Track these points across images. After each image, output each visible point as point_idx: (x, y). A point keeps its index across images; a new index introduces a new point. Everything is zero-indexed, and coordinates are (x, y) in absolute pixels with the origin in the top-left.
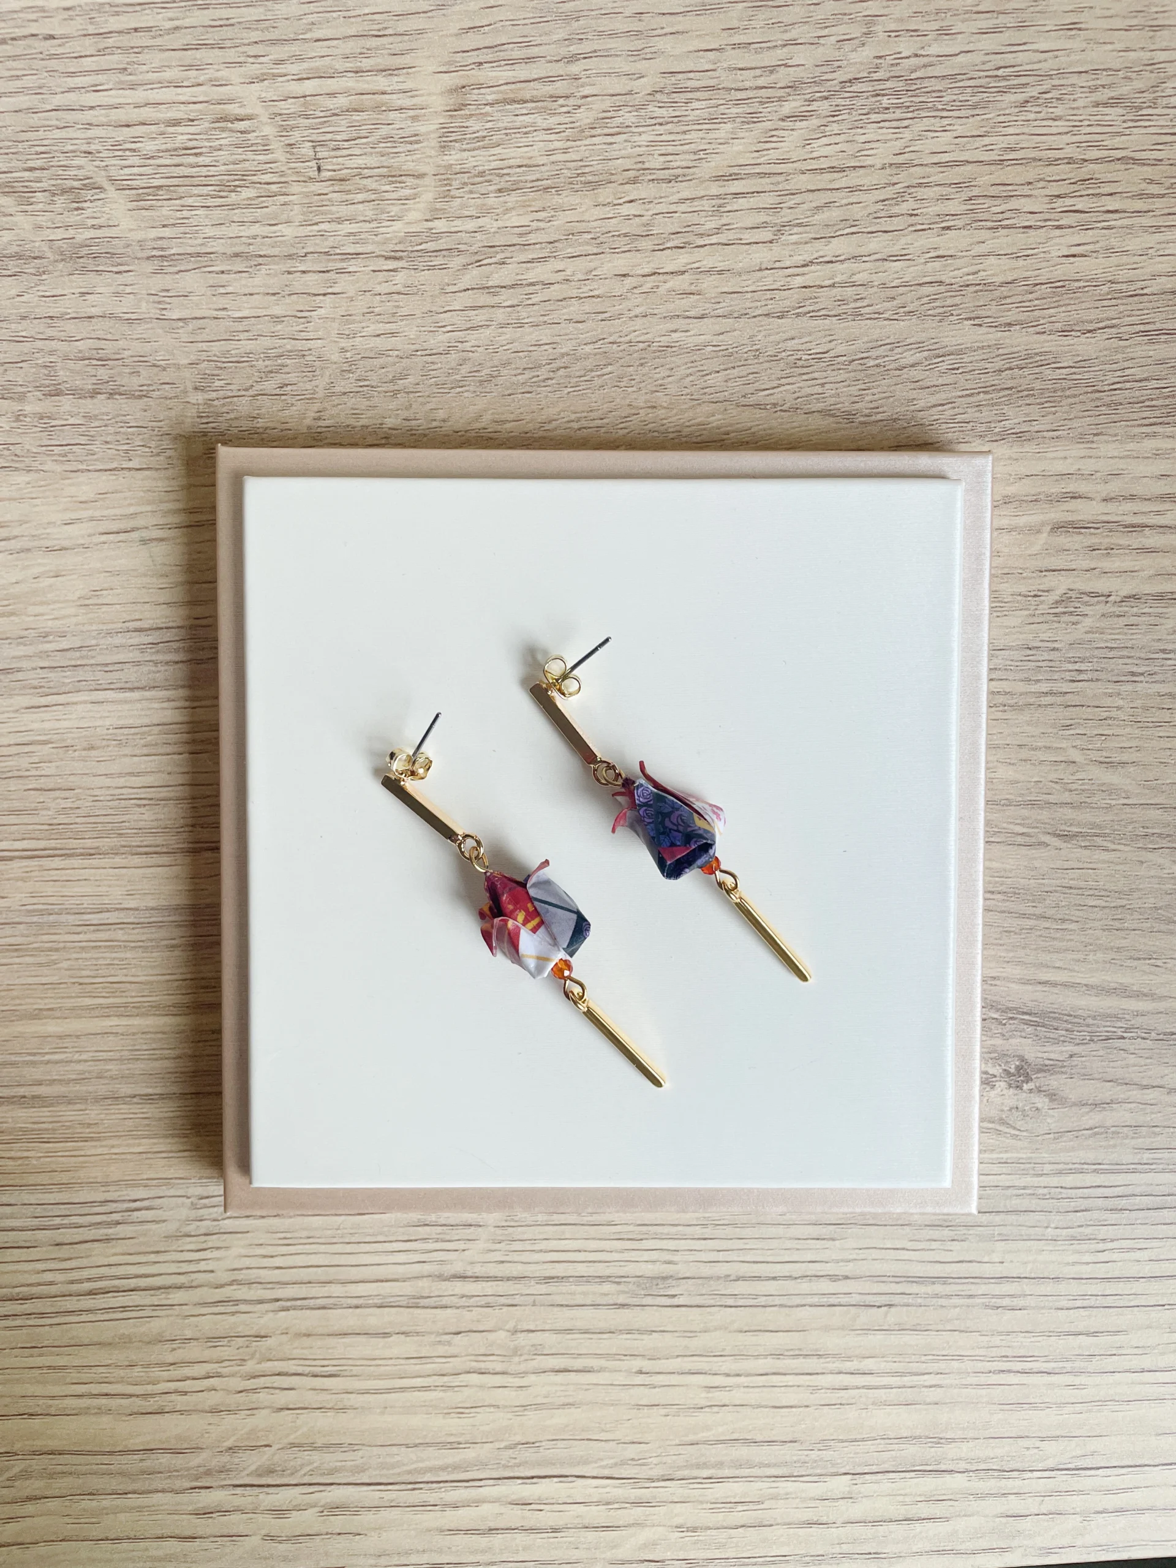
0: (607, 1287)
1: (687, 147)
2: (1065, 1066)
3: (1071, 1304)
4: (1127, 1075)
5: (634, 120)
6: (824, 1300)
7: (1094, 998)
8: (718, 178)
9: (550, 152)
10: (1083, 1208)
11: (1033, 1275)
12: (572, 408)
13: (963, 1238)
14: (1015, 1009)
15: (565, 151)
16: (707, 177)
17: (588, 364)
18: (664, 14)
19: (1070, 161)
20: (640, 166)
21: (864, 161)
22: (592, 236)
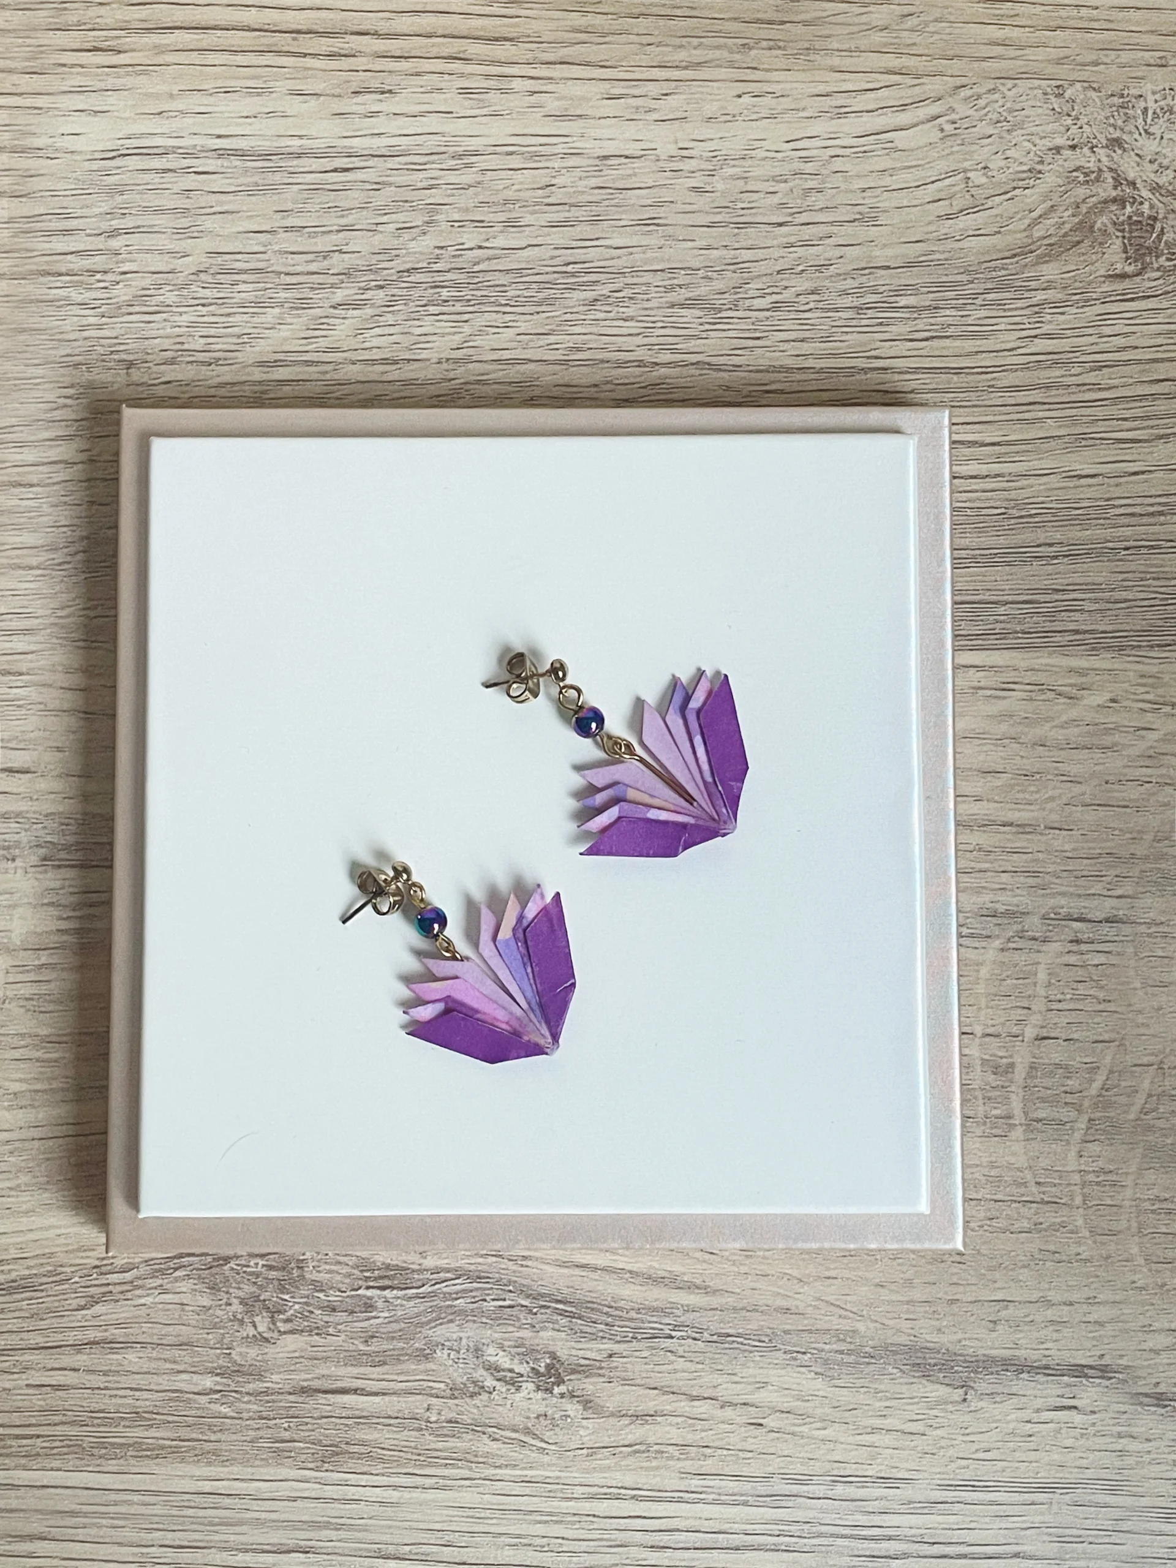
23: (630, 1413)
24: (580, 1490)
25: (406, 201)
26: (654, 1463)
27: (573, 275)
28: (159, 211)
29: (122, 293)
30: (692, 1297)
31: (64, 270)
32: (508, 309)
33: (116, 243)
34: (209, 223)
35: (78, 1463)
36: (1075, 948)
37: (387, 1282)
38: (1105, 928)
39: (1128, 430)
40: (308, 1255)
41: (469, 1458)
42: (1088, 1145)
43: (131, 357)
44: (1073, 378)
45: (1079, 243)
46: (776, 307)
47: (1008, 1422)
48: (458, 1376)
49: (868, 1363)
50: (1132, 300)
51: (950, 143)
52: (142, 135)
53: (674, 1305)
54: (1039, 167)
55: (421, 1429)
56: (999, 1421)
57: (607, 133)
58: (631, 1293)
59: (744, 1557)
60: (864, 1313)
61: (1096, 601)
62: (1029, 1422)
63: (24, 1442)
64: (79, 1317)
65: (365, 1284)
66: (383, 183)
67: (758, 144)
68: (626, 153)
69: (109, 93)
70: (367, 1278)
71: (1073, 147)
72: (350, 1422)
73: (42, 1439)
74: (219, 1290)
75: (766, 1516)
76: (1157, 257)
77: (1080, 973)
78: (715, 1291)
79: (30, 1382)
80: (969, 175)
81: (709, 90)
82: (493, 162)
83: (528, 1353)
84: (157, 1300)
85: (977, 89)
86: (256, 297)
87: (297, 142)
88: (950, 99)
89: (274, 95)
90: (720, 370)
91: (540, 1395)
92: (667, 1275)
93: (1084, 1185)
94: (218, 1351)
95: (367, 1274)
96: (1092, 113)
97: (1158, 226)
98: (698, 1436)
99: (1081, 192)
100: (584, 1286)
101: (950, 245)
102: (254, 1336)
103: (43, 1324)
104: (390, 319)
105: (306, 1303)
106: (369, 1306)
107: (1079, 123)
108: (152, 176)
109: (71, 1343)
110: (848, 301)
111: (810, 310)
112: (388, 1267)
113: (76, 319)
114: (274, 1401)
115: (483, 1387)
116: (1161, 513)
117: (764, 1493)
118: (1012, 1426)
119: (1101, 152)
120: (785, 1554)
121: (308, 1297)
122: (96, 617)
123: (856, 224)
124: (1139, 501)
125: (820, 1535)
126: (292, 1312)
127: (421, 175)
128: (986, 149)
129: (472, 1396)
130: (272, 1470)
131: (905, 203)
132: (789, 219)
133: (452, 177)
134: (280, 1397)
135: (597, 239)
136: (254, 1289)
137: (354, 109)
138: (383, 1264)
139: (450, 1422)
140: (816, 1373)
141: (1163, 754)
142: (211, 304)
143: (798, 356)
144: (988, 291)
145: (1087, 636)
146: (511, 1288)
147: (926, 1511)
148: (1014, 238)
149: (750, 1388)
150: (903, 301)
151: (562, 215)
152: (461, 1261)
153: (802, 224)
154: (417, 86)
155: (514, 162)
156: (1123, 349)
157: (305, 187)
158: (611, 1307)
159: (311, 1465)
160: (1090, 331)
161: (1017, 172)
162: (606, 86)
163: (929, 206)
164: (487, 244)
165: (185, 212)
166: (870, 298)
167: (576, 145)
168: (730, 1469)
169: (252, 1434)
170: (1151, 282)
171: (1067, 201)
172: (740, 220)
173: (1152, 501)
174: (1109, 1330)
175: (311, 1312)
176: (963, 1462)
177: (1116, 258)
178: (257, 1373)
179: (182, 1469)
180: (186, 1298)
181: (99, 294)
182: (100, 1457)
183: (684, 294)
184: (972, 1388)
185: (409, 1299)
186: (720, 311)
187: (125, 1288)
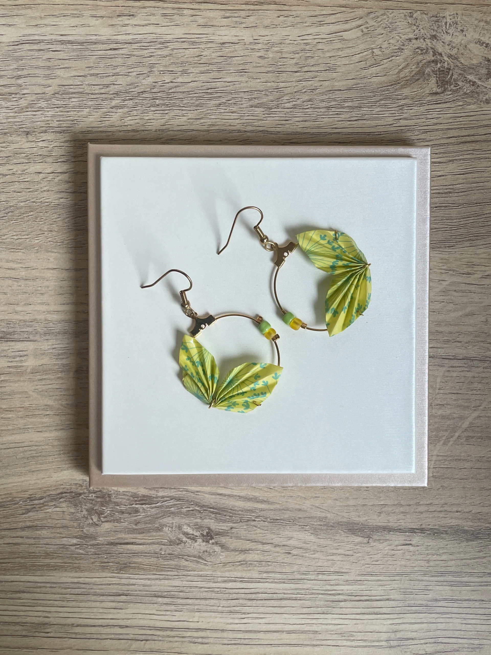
0: (17, 628)
1: (68, 118)
2: (228, 533)
3: (229, 642)
4: (256, 538)
5: (46, 105)
6: (117, 637)
7: (242, 502)
8: (82, 132)
9: (8, 118)
10: (235, 598)
11: (212, 628)
12: (14, 230)
13: (180, 610)
14: (207, 506)
15: (14, 117)
16: (78, 132)
17: (22, 211)
18: (60, 59)
19: (239, 131)
20: (48, 125)
21: (148, 128)
22: (25, 155)
23: (240, 549)
24: (220, 579)
25: (141, 63)
26: (249, 568)
27: (211, 94)
28: (38, 67)
29: (23, 103)
30: (263, 505)
32: (184, 108)
33: (20, 82)
34: (59, 73)
35: (25, 572)
37: (144, 502)
39: (437, 158)
40: (112, 491)
41: (178, 568)
43: (28, 130)
44: (416, 137)
45: (418, 79)
46: (294, 107)
47: (385, 550)
48: (172, 536)
49: (331, 529)
50: (440, 103)
51: (366, 37)
52: (29, 35)
53: (256, 509)
54: (402, 47)
55: (158, 557)
56: (382, 550)
57: (223, 33)
58: (240, 504)
59: (284, 602)
60: (330, 510)
62: (393, 550)
63: (4, 565)
64: (23, 517)
65: (135, 503)
66: (131, 55)
67: (287, 37)
68: (232, 41)
69: (15, 17)
70: (136, 501)
72: (130, 555)
73: (10, 564)
74: (78, 506)
75: (292, 587)
76: (450, 85)
78: (272, 503)
79: (5, 542)
80: (374, 50)
81: (266, 14)
82: (177, 45)
83: (198, 527)
84: (53, 510)
85: (377, 14)
86: (79, 104)
87: (94, 37)
88: (366, 18)
89: (84, 17)
90: (272, 134)
91: (204, 544)
92: (253, 497)
94: (78, 529)
95: (136, 499)
96: (424, 24)
97: (451, 72)
98: (265, 558)
99: (420, 57)
100: (221, 502)
101: (366, 80)
102: (92, 523)
103: (9, 520)
104: (135, 113)
105: (112, 511)
106: (137, 511)
107: (419, 28)
108: (34, 53)
109: (20, 527)
110: (324, 104)
111: (308, 108)
112: (144, 496)
113: (4, 114)
114: (100, 548)
115: (182, 541)
116: (450, 193)
117: (291, 579)
118: (387, 551)
119: (428, 41)
120: (299, 601)
121: (112, 508)
122: (17, 239)
123: (327, 71)
124: (441, 187)
125: (312, 594)
126: (106, 514)
127: (146, 51)
128: (381, 40)
129: (178, 545)
130: (101, 574)
131: (347, 63)
132: (300, 69)
133: (159, 52)
134: (103, 546)
135: (220, 78)
136: (91, 505)
137: (118, 23)
138: (142, 495)
139: (169, 554)
140: (311, 533)
141: (449, 291)
142: (60, 107)
143: (303, 127)
144: (381, 100)
146: (192, 503)
147: (353, 584)
148: (392, 77)
149: (285, 539)
150: (346, 104)
151: (206, 68)
152: (173, 493)
153: (305, 72)
154: (144, 13)
155: (185, 45)
156: (436, 124)
157: (98, 57)
158: (231, 510)
159: (116, 572)
160: (423, 117)
161: (393, 49)
162: (223, 12)
163: (357, 64)
164: (174, 81)
165: (49, 68)
166: (333, 103)
167: (211, 38)
168: (278, 570)
169: (92, 560)
170: (448, 96)
171: (414, 62)
172: (280, 70)
173: (447, 187)
174: (424, 515)
175: (114, 514)
176: (368, 566)
177: (433, 86)
178: (94, 537)
179: (65, 574)
180: (65, 509)
181: (14, 103)
182: (34, 570)
183: (257, 101)
184: (371, 538)
185: (152, 508)
186: (271, 109)
187: (41, 505)
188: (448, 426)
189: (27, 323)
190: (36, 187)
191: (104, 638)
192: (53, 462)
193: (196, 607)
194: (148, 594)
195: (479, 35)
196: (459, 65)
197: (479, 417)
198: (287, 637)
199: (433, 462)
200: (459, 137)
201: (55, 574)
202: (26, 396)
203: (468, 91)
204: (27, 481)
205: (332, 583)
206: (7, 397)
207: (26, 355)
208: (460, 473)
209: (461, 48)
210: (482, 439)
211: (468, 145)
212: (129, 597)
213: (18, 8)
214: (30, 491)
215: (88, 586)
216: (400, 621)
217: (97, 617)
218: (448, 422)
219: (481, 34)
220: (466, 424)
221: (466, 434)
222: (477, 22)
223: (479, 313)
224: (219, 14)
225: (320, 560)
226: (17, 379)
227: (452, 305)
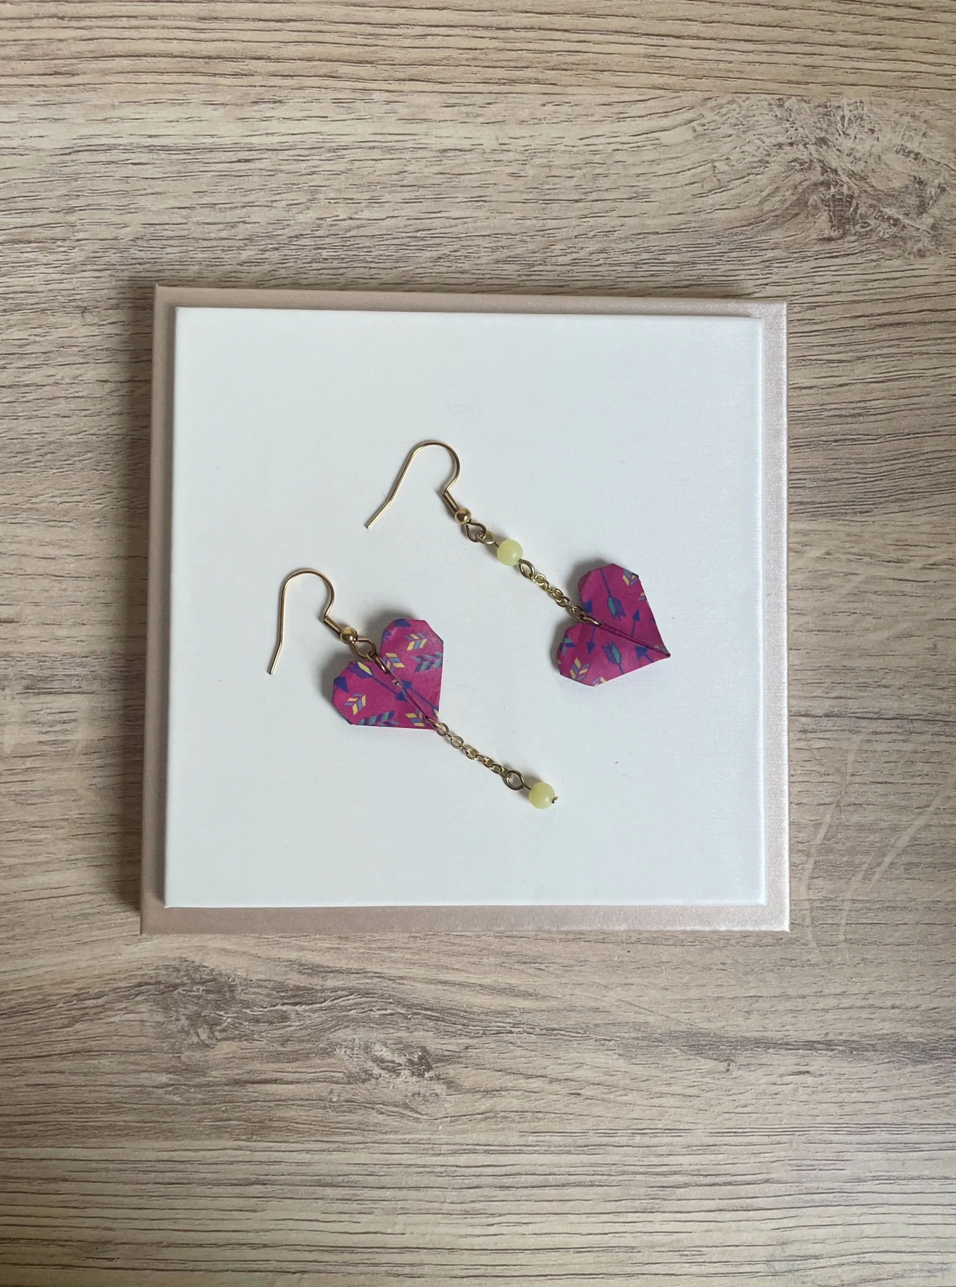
23: (482, 1089)
24: (445, 1148)
25: (294, 184)
26: (501, 1126)
27: (422, 239)
28: (106, 193)
29: (77, 255)
30: (527, 1002)
31: (32, 239)
32: (373, 265)
33: (72, 218)
34: (143, 202)
35: (67, 1141)
36: (803, 736)
37: (297, 1000)
38: (826, 723)
39: (836, 353)
40: (237, 980)
41: (362, 1128)
42: (815, 880)
43: (85, 304)
45: (797, 215)
46: (575, 263)
47: (760, 1085)
48: (353, 1066)
49: (657, 1046)
50: (837, 257)
51: (701, 141)
52: (89, 136)
53: (513, 1009)
54: (767, 159)
55: (326, 1108)
56: (754, 1084)
57: (444, 133)
58: (482, 1001)
59: (568, 1191)
60: (654, 1009)
61: (814, 480)
62: (775, 1084)
63: (26, 1127)
64: (64, 1033)
65: (281, 1002)
66: (275, 170)
67: (559, 141)
68: (460, 147)
69: (66, 105)
70: (283, 998)
71: (791, 144)
72: (272, 1104)
73: (38, 1125)
74: (171, 1010)
75: (585, 1161)
76: (854, 225)
77: (806, 755)
78: (544, 997)
79: (29, 1082)
80: (716, 164)
81: (521, 101)
82: (360, 154)
83: (403, 1047)
84: (124, 1018)
85: (720, 101)
86: (181, 257)
87: (211, 140)
88: (701, 108)
89: (191, 105)
91: (415, 1079)
92: (508, 987)
93: (811, 911)
94: (171, 1055)
95: (283, 994)
96: (805, 119)
97: (854, 202)
98: (533, 1105)
99: (799, 177)
100: (446, 997)
101: (703, 216)
102: (198, 1043)
103: (36, 1039)
104: (283, 272)
105: (237, 1018)
106: (284, 1017)
107: (795, 126)
108: (98, 167)
109: (59, 1052)
110: (629, 258)
112: (298, 988)
113: (42, 275)
114: (214, 1091)
115: (371, 1075)
116: (860, 415)
117: (583, 1144)
118: (762, 1087)
119: (812, 148)
120: (599, 1188)
121: (237, 1012)
122: (61, 503)
123: (633, 200)
124: (844, 405)
125: (624, 1173)
126: (225, 1024)
127: (304, 164)
128: (728, 145)
129: (364, 1081)
130: (215, 1142)
131: (669, 185)
132: (583, 197)
133: (328, 166)
134: (219, 1088)
135: (440, 212)
136: (195, 1008)
137: (253, 114)
138: (294, 986)
139: (348, 1101)
140: (619, 1055)
141: (865, 592)
142: (145, 263)
144: (732, 250)
145: (808, 506)
146: (391, 1001)
147: (701, 1152)
148: (749, 211)
149: (570, 1067)
150: (669, 258)
151: (412, 194)
152: (354, 982)
153: (593, 201)
154: (300, 98)
155: (377, 154)
156: (831, 293)
157: (216, 174)
158: (466, 1012)
159: (243, 1137)
160: (806, 280)
161: (751, 162)
162: (444, 96)
163: (687, 187)
164: (356, 216)
165: (125, 193)
166: (645, 256)
167: (422, 141)
168: (557, 1127)
169: (198, 1116)
170: (849, 243)
171: (788, 184)
172: (547, 197)
173: (854, 405)
174: (830, 1016)
175: (241, 1024)
176: (727, 1115)
177: (824, 226)
178: (200, 1070)
179: (146, 1144)
180: (145, 1017)
181: (60, 257)
182: (84, 1136)
183: (506, 253)
184: (733, 1061)
185: (315, 1011)
186: (533, 266)
187: (99, 1010)
188: (872, 844)
189: (78, 660)
190: (98, 407)
191: (219, 1269)
192: (123, 924)
193: (400, 1204)
194: (306, 1180)
195: (903, 139)
196: (869, 189)
197: (928, 826)
198: (576, 1261)
199: (845, 914)
200: (872, 315)
201: (126, 1145)
202: (73, 798)
203: (887, 236)
204: (73, 961)
205: (660, 1150)
206: (36, 800)
207: (73, 720)
208: (897, 934)
209: (871, 161)
210: (935, 868)
211: (891, 330)
212: (269, 1188)
213: (72, 90)
214: (78, 982)
215: (189, 1167)
216: (793, 1222)
217: (207, 1228)
218: (872, 838)
219: (906, 139)
220: (904, 840)
221: (904, 859)
222: (897, 115)
223: (919, 633)
224: (436, 100)
225: (637, 1107)
226: (55, 765)
227: (870, 618)
